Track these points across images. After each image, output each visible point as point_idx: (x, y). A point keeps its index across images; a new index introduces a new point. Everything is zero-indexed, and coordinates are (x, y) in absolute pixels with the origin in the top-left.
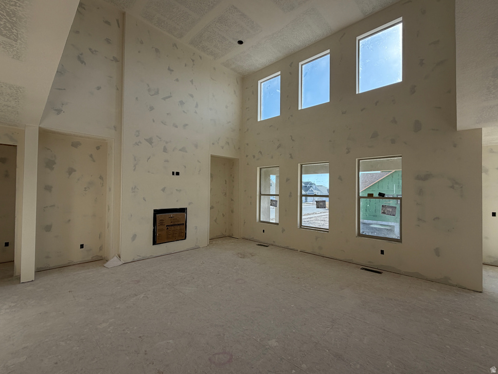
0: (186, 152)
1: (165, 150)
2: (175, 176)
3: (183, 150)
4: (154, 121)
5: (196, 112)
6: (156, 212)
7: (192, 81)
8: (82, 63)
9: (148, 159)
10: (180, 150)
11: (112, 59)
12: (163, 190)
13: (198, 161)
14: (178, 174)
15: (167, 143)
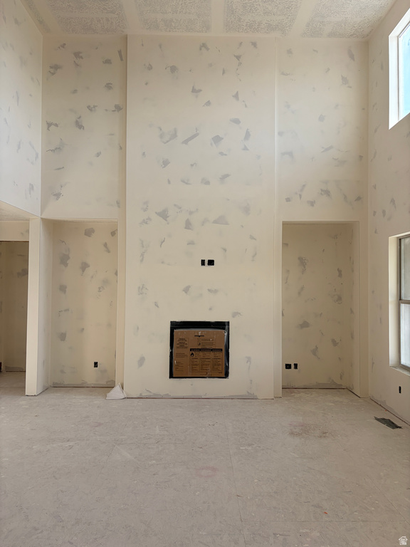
0: (227, 224)
1: (188, 225)
2: (207, 267)
3: (221, 220)
4: (169, 182)
5: (245, 149)
6: (175, 326)
7: (236, 96)
8: (80, 128)
9: (162, 243)
10: (215, 222)
11: (114, 109)
12: (186, 290)
13: (252, 238)
14: (211, 263)
15: (191, 213)
